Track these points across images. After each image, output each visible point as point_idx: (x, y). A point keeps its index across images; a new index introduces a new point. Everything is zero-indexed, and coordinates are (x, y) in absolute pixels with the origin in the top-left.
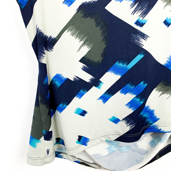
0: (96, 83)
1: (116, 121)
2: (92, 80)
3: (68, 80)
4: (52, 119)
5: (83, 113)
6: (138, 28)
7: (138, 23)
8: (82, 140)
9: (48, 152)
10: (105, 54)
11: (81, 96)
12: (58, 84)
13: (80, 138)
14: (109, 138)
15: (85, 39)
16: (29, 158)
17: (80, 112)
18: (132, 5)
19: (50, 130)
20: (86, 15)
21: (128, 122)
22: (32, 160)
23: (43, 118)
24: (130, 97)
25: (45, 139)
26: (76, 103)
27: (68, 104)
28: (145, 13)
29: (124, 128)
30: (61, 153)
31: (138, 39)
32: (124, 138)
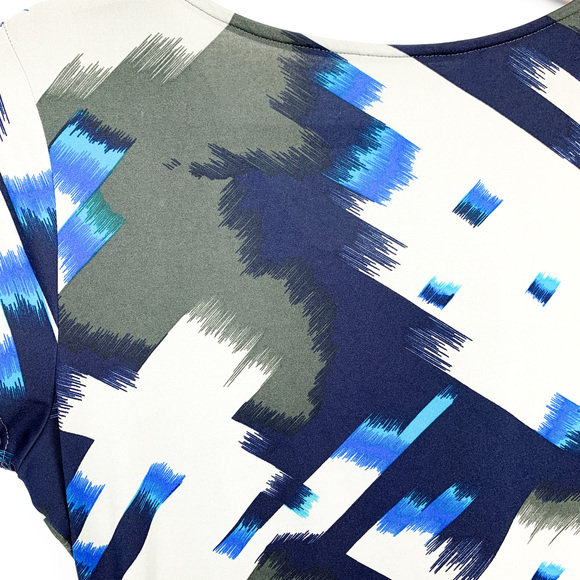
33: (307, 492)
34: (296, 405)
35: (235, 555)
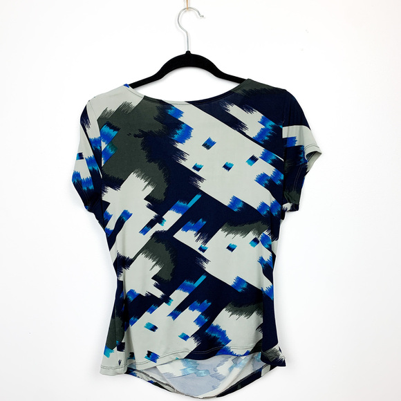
0: (166, 299)
1: (185, 337)
2: (162, 296)
3: (140, 295)
4: (125, 333)
5: (154, 328)
6: (201, 253)
7: (200, 249)
8: (152, 356)
9: (120, 363)
10: (174, 274)
11: (152, 311)
12: (131, 298)
13: (149, 353)
14: (179, 356)
15: (157, 260)
16: (103, 367)
17: (151, 327)
18: (196, 235)
19: (123, 342)
20: (158, 241)
21: (195, 339)
22: (105, 370)
23: (117, 329)
24: (197, 313)
25: (118, 350)
26: (147, 317)
27: (138, 318)
28: (206, 242)
29: (192, 345)
30: (135, 370)
31: (201, 262)
32: (194, 356)
33: (163, 219)
34: (160, 197)
35: (144, 234)
